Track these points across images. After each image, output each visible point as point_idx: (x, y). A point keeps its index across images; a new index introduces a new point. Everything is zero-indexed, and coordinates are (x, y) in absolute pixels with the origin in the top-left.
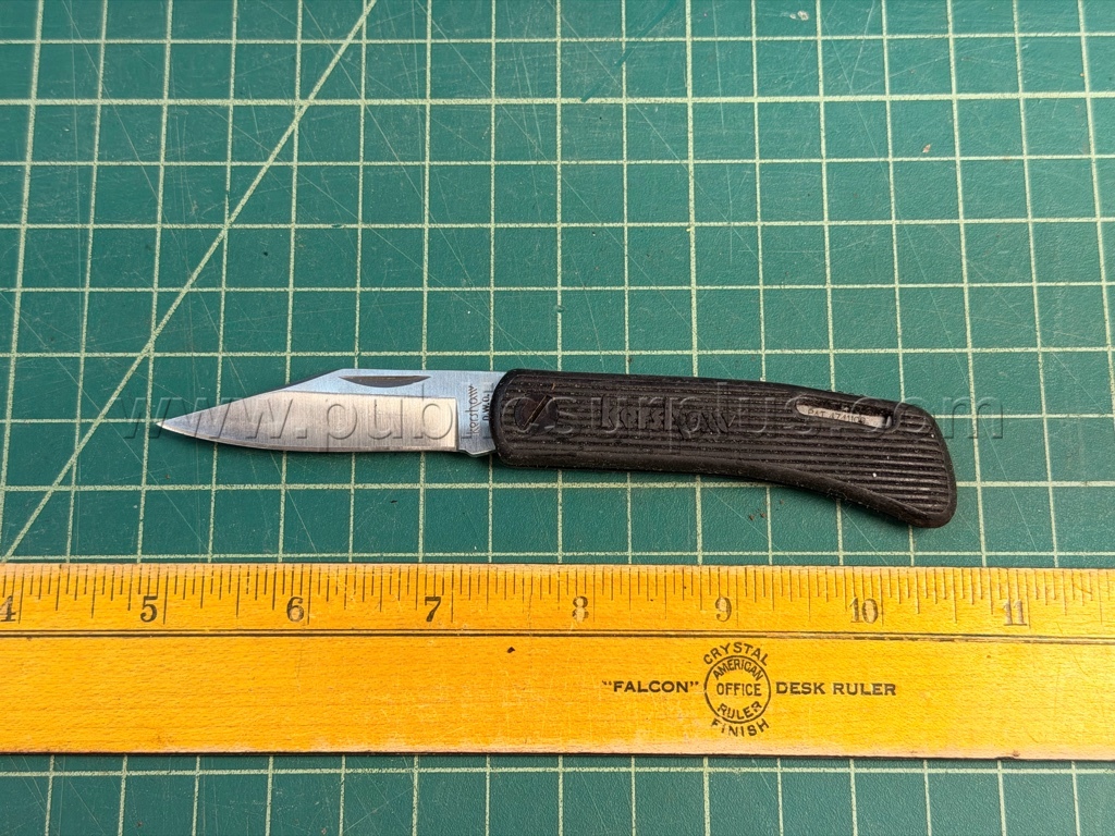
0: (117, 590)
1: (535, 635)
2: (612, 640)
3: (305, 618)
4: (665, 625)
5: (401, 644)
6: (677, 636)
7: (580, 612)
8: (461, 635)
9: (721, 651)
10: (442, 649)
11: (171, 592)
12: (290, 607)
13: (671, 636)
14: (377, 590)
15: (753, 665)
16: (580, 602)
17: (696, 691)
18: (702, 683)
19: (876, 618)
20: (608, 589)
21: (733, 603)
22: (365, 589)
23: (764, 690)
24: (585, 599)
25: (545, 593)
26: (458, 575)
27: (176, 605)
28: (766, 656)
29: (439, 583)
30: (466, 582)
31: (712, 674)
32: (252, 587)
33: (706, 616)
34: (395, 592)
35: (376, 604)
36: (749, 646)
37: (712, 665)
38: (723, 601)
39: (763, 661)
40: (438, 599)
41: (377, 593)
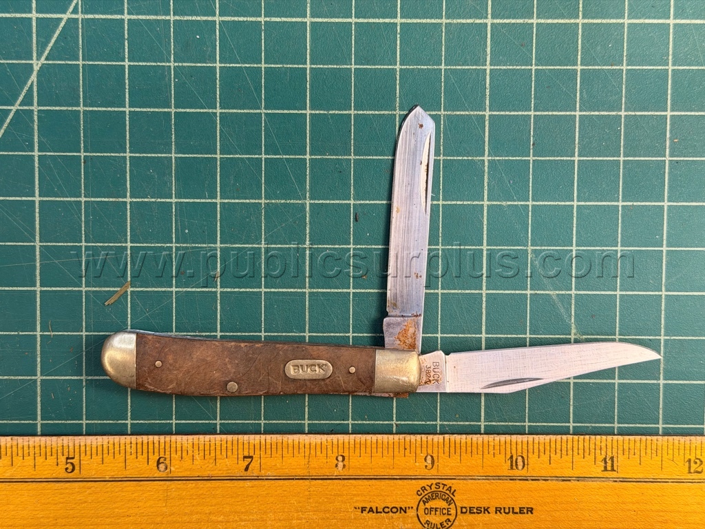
0: (49, 454)
1: (312, 479)
2: (360, 482)
3: (168, 470)
4: (394, 472)
5: (228, 485)
6: (400, 479)
7: (341, 464)
8: (266, 479)
9: (427, 488)
10: (254, 488)
11: (83, 455)
12: (158, 463)
13: (396, 479)
14: (213, 452)
15: (447, 496)
16: (340, 458)
17: (412, 513)
18: (415, 508)
19: (524, 467)
20: (358, 451)
21: (435, 458)
22: (205, 451)
23: (453, 512)
24: (343, 457)
25: (319, 453)
26: (263, 442)
27: (87, 462)
28: (455, 491)
29: (252, 447)
30: (269, 446)
31: (422, 502)
32: (134, 451)
33: (418, 466)
34: (224, 453)
35: (212, 461)
36: (445, 485)
37: (421, 497)
38: (429, 458)
39: (453, 494)
40: (251, 457)
41: (213, 454)
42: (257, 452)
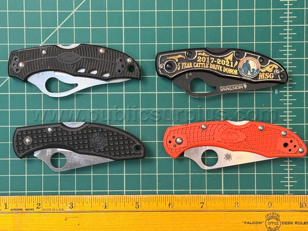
0: (129, 201)
1: (226, 211)
2: (244, 212)
3: (173, 208)
4: (256, 209)
5: (195, 213)
6: (259, 211)
7: (237, 206)
8: (209, 211)
9: (269, 215)
10: (205, 215)
11: (142, 202)
12: (169, 205)
15: (277, 218)
16: (236, 203)
17: (263, 224)
18: (265, 222)
20: (243, 200)
22: (186, 201)
23: (279, 223)
25: (228, 201)
26: (208, 197)
27: (143, 205)
29: (204, 199)
30: (210, 199)
31: (267, 220)
32: (160, 200)
33: (266, 207)
34: (193, 201)
36: (276, 213)
38: (270, 203)
39: (279, 217)
40: (203, 203)
41: (189, 202)
42: (206, 201)
